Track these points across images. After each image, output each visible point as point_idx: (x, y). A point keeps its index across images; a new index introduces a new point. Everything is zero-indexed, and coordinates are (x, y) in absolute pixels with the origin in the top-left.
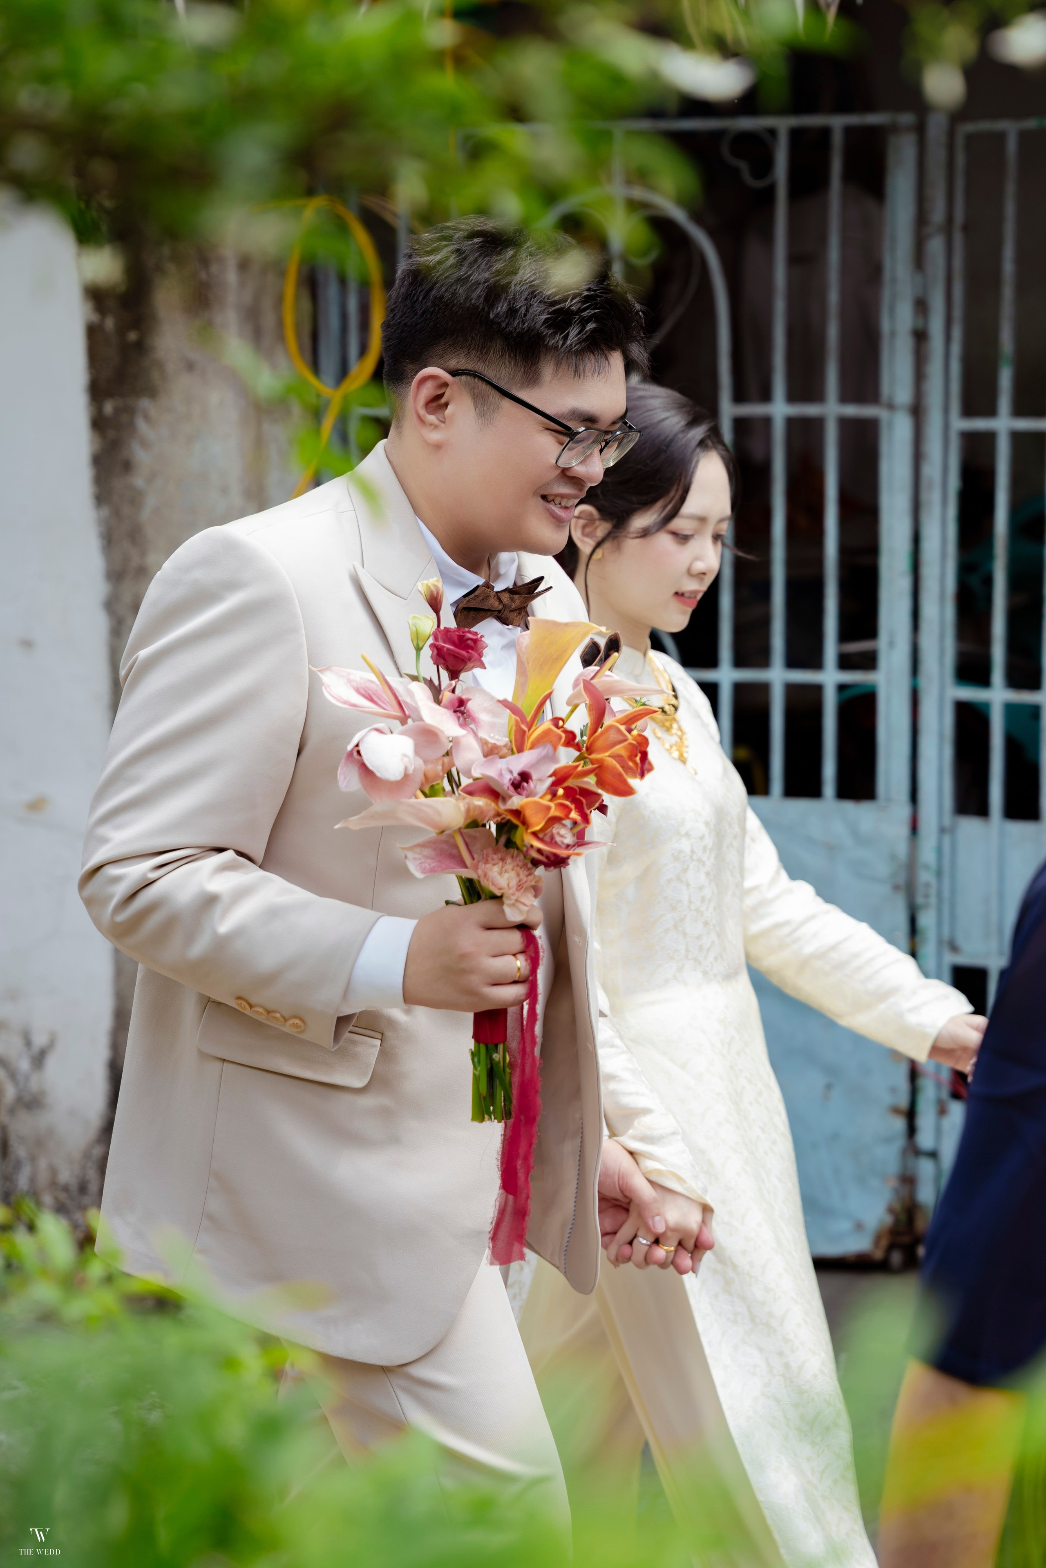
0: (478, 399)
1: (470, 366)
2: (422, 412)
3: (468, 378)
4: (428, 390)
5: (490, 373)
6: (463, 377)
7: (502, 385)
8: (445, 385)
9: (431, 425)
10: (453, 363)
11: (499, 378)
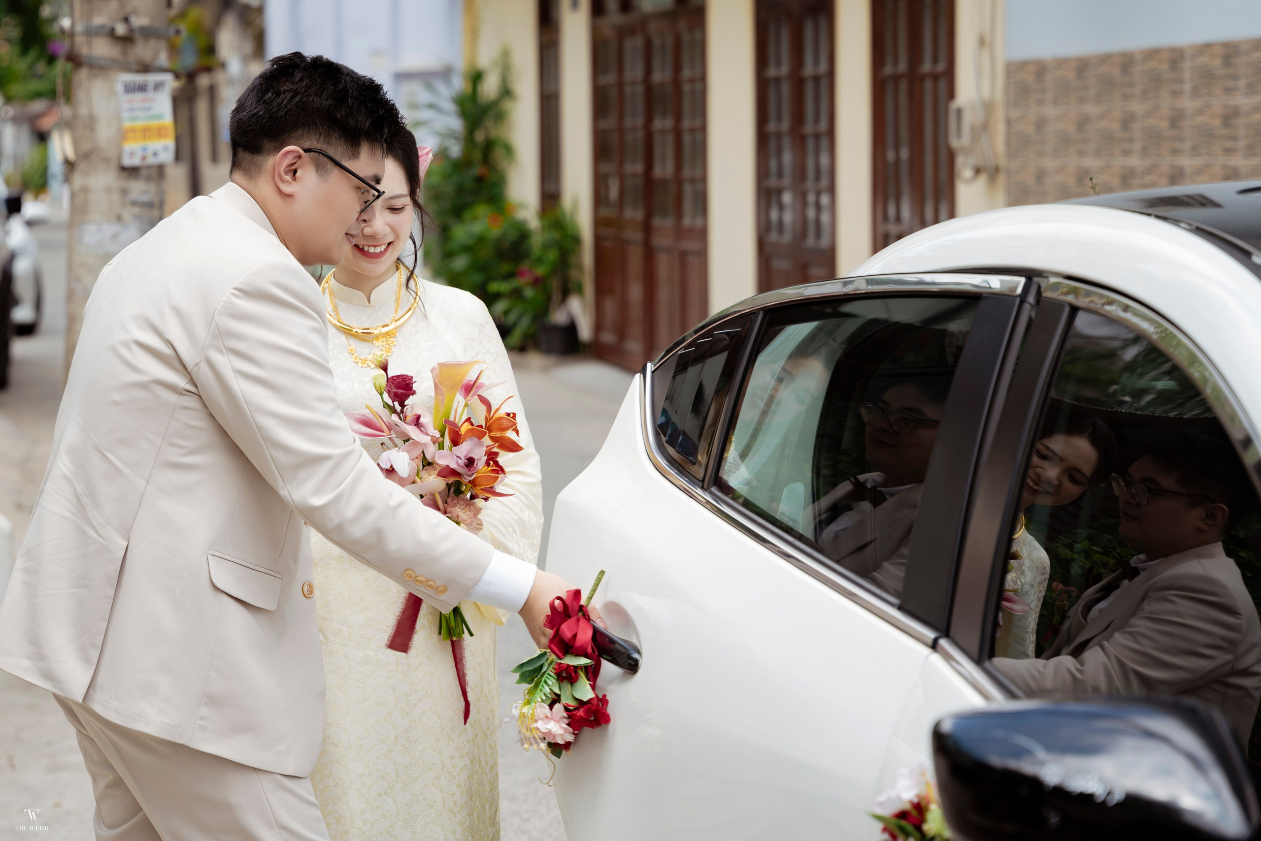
0: (318, 167)
1: (319, 146)
2: (283, 174)
3: (316, 154)
4: (289, 160)
5: (331, 152)
6: (312, 154)
7: (337, 158)
8: (300, 157)
9: (287, 182)
10: (307, 145)
11: (336, 154)
